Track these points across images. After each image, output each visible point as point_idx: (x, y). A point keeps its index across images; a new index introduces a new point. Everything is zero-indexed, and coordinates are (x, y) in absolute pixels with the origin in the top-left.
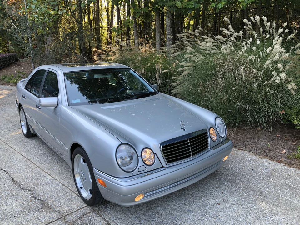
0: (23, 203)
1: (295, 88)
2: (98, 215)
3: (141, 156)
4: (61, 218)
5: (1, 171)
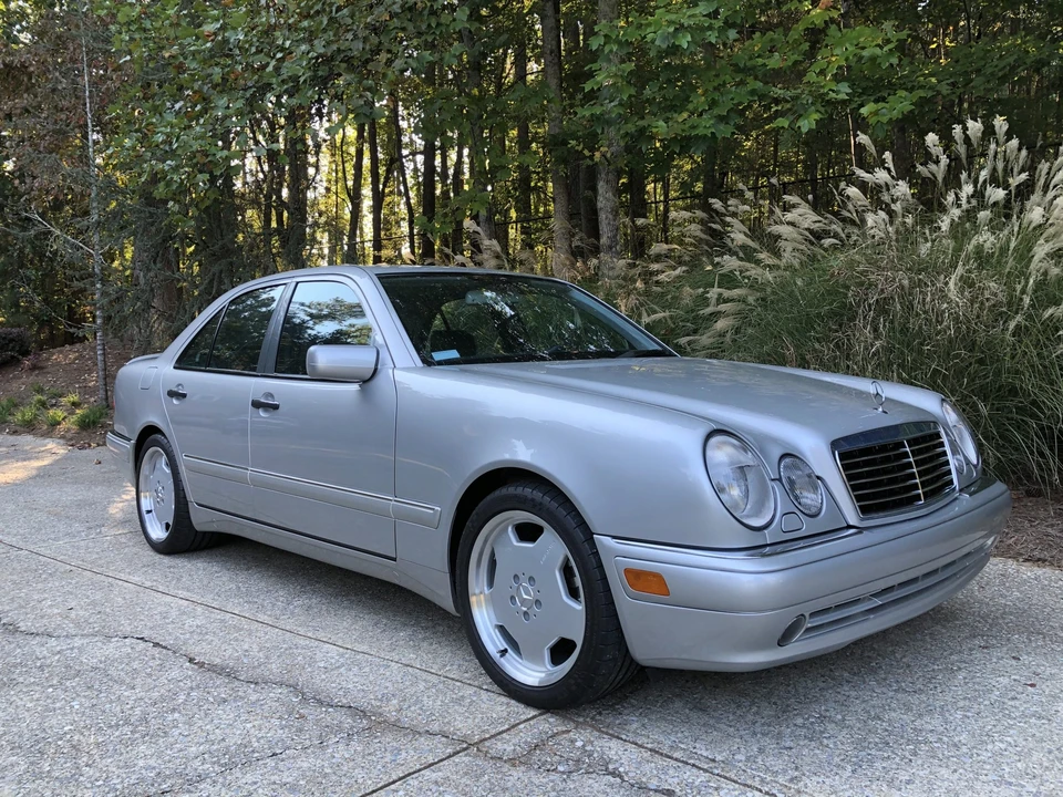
0: (280, 718)
2: (606, 736)
3: (780, 480)
4: (465, 749)
5: (127, 640)
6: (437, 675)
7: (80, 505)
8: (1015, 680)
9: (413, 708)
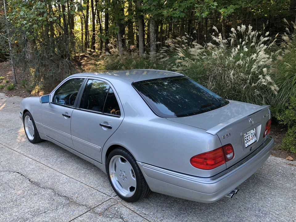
0: (48, 200)
1: (278, 89)
2: (123, 206)
4: (90, 210)
5: (14, 173)
6: (88, 186)
9: (80, 197)
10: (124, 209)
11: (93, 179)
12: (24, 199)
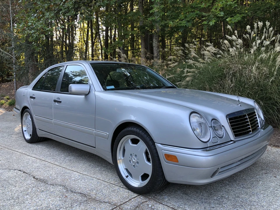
2: (158, 203)
3: (212, 127)
4: (115, 208)
5: (15, 171)
6: (107, 182)
7: (7, 128)
8: (276, 184)
9: (100, 194)
10: (160, 206)
11: (111, 176)
12: (28, 196)
